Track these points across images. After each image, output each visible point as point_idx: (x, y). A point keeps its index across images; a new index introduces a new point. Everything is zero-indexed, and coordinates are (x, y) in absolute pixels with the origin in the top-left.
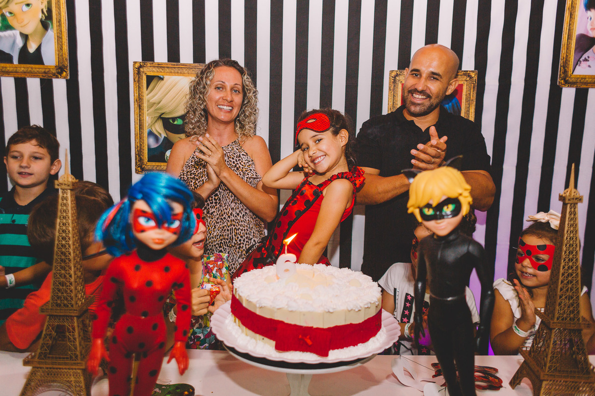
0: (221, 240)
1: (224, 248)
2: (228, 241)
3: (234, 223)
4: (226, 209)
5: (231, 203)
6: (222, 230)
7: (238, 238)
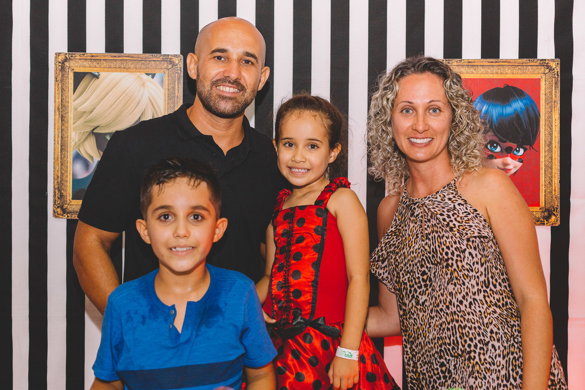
0: (441, 346)
1: (446, 359)
2: (450, 348)
3: (456, 317)
4: (442, 295)
5: (448, 284)
6: (440, 329)
7: (466, 341)
